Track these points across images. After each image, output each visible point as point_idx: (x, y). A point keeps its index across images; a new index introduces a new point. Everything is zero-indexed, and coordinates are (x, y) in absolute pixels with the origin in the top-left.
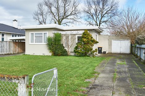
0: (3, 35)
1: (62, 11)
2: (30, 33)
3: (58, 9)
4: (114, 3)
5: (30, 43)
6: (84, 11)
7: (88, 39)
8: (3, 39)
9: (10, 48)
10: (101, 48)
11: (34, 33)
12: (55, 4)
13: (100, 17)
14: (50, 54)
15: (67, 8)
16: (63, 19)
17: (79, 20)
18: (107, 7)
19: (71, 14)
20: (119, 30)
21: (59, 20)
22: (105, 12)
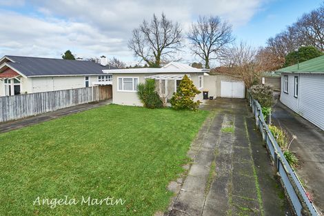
0: (87, 78)
1: (162, 38)
2: (118, 77)
3: (157, 35)
4: (226, 27)
5: (118, 90)
6: (190, 38)
7: (188, 88)
8: (87, 83)
9: (95, 95)
10: (207, 93)
11: (123, 77)
12: (154, 30)
13: (208, 44)
14: (142, 105)
15: (168, 34)
16: (163, 48)
17: (183, 49)
18: (217, 33)
19: (172, 42)
20: (232, 62)
21: (159, 49)
22: (214, 38)
